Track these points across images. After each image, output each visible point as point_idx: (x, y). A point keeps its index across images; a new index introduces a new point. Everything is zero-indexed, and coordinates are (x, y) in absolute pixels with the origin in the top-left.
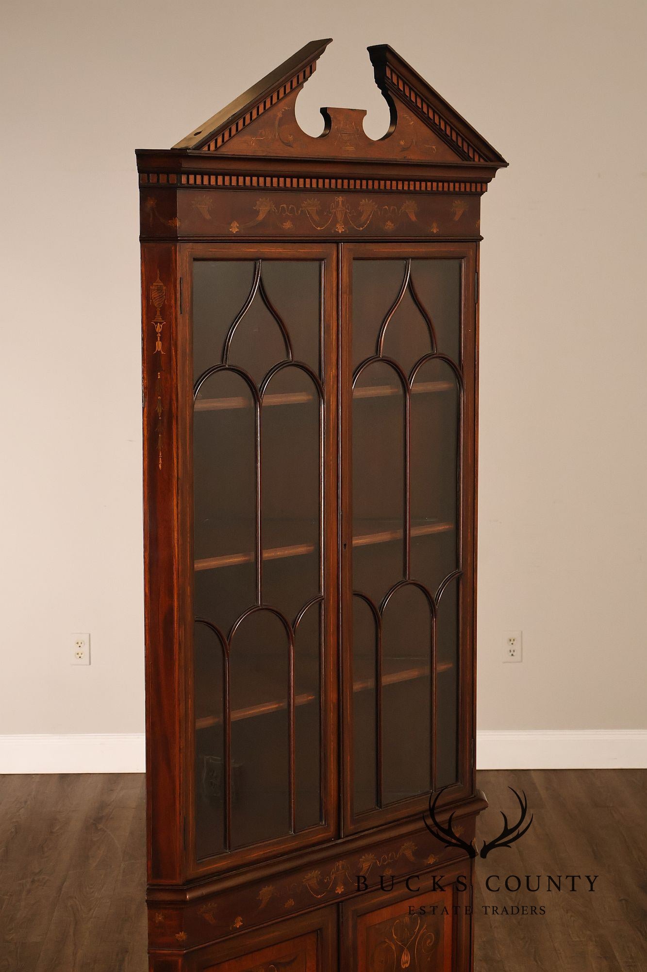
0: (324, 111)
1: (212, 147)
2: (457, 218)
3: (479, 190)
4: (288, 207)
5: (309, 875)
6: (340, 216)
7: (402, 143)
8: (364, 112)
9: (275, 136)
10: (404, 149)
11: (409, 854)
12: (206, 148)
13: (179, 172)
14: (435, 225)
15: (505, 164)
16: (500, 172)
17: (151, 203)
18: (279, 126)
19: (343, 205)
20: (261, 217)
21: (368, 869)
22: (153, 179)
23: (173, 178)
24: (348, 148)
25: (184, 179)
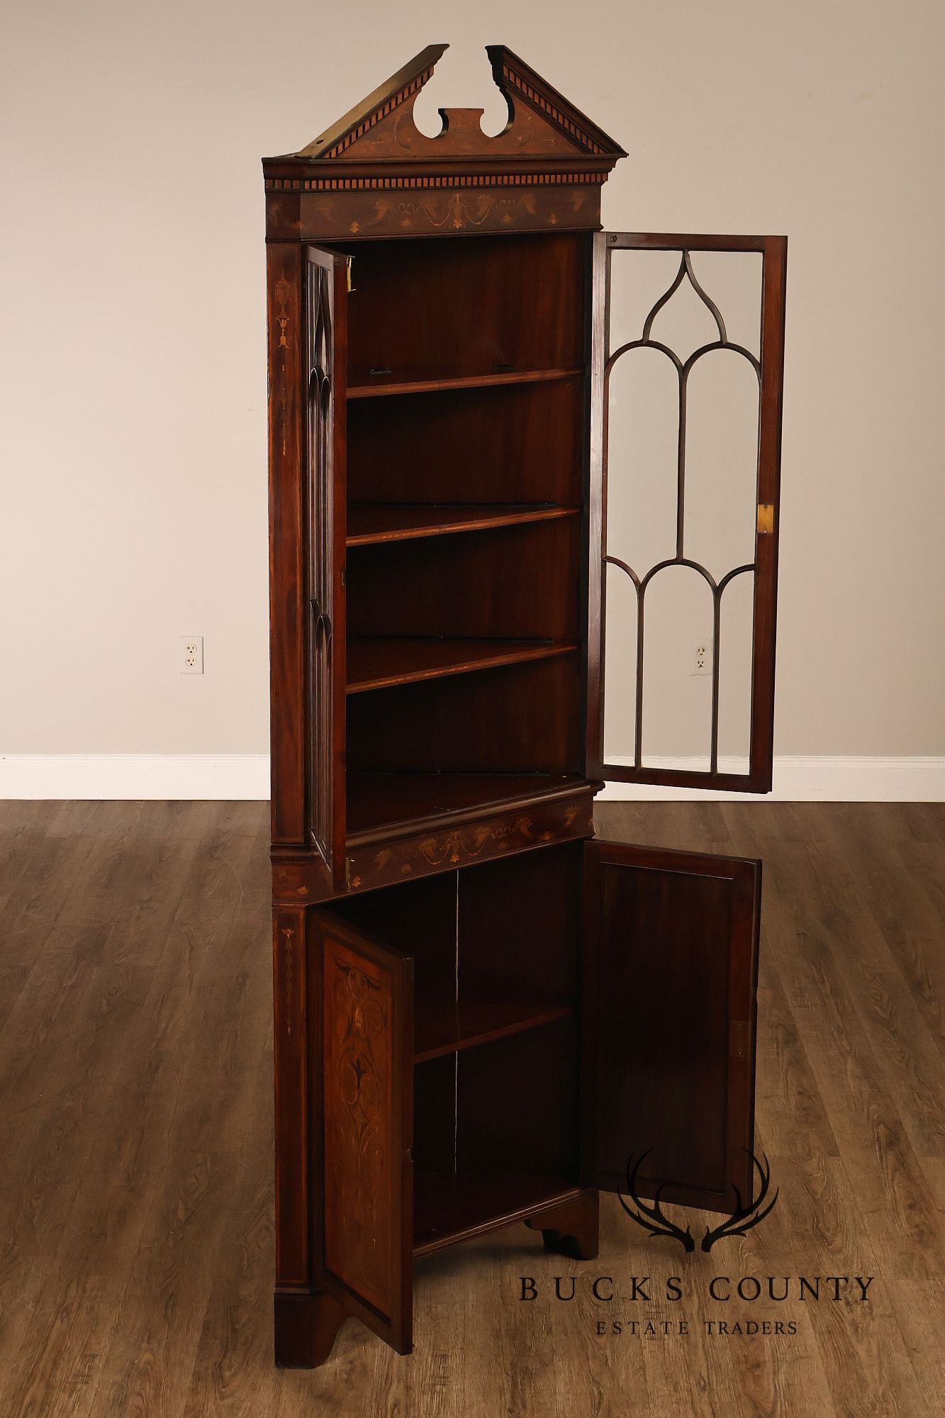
0: (441, 112)
1: (333, 155)
2: (576, 208)
3: (599, 180)
4: (406, 207)
5: (425, 842)
6: (457, 212)
7: (520, 138)
8: (481, 111)
9: (394, 139)
10: (522, 145)
11: (524, 830)
12: (328, 156)
13: (303, 179)
14: (553, 216)
15: (625, 155)
16: (620, 162)
17: (276, 207)
18: (398, 129)
19: (460, 201)
20: (380, 216)
21: (483, 841)
22: (277, 184)
23: (296, 184)
24: (465, 147)
25: (307, 185)
